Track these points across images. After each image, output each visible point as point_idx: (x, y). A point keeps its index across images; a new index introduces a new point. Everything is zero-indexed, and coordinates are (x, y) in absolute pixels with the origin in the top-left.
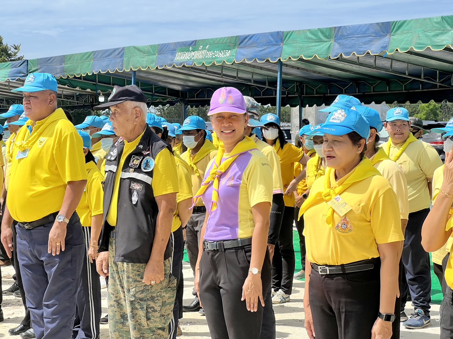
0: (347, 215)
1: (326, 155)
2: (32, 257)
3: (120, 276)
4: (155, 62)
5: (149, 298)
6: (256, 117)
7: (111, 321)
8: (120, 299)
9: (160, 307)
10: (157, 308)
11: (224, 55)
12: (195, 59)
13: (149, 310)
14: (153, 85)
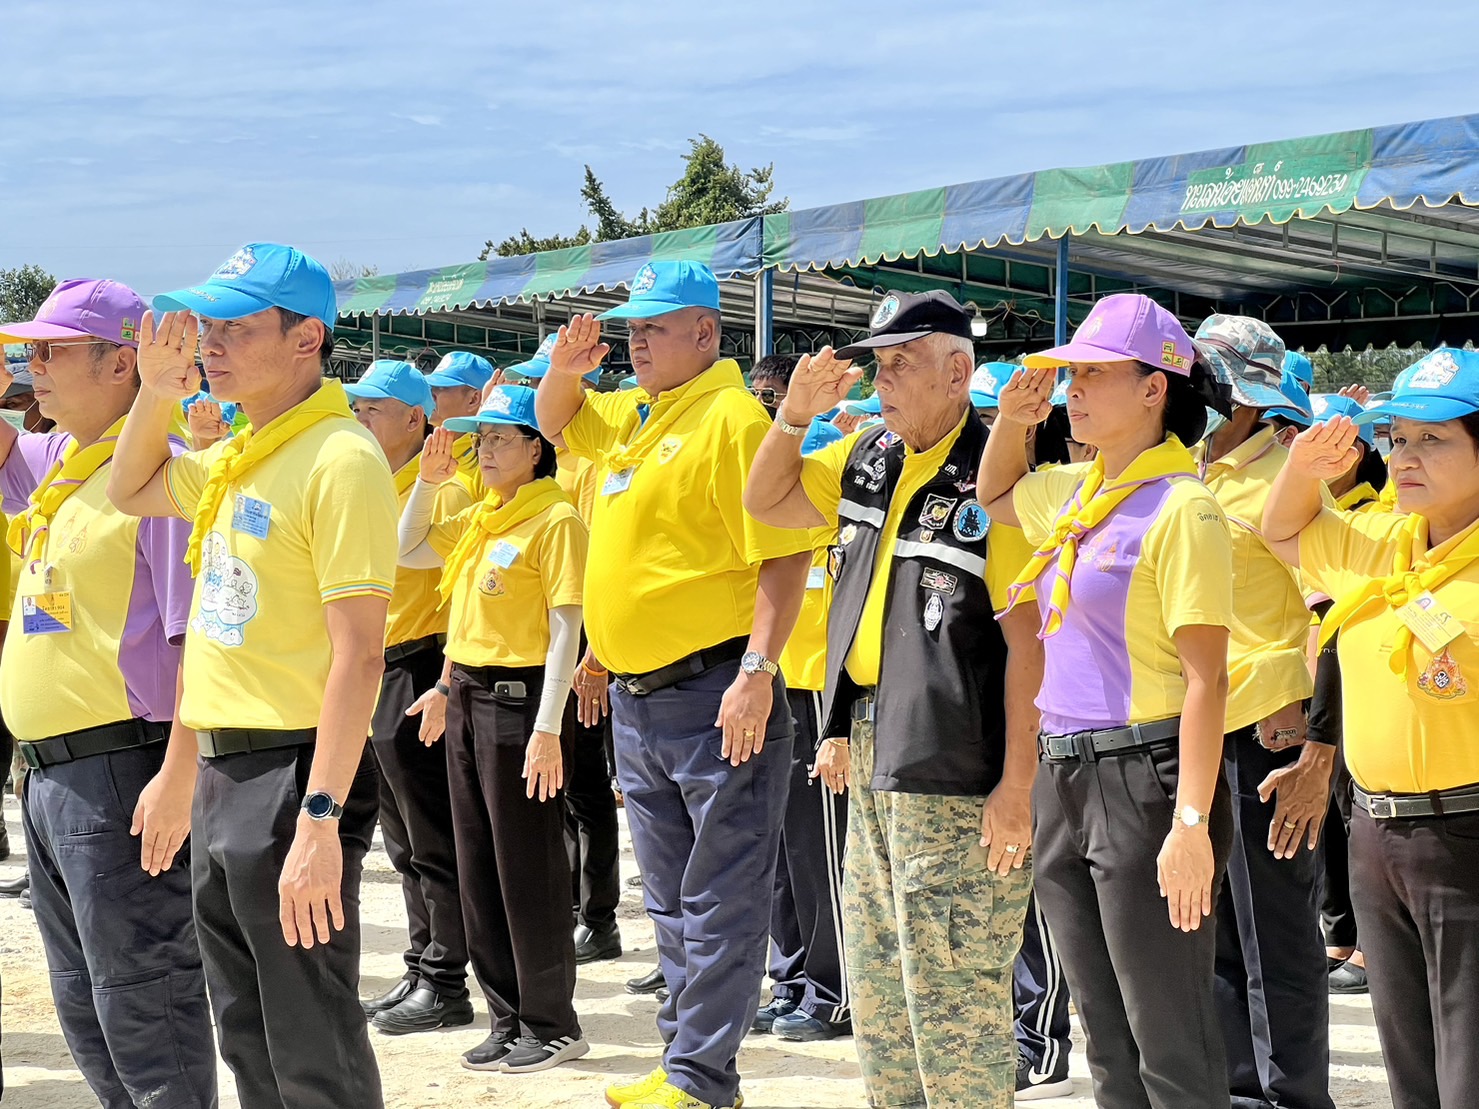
0: (1449, 649)
1: (1400, 480)
2: (651, 773)
3: (878, 826)
4: (1119, 214)
5: (957, 886)
6: (1269, 377)
7: (852, 950)
8: (876, 890)
9: (989, 912)
10: (980, 915)
11: (1327, 190)
12: (1241, 203)
13: (957, 920)
14: (1135, 285)
